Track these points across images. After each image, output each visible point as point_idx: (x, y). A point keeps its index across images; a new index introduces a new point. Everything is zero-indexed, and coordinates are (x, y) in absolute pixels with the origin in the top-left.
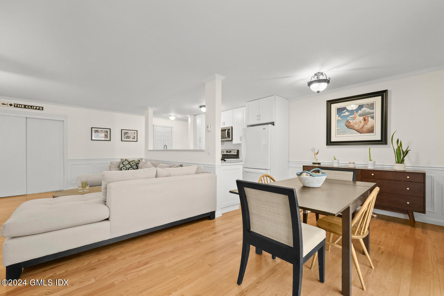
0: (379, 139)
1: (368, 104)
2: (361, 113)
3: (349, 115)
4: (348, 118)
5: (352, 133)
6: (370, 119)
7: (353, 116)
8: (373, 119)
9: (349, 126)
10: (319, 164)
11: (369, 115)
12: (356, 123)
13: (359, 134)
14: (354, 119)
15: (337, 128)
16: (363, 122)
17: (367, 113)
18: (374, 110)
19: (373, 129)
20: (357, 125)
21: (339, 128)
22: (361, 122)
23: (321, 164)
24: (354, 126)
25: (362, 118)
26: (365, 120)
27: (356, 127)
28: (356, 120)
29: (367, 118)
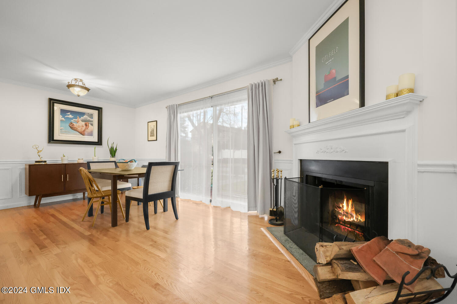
0: (97, 141)
1: (89, 114)
2: (84, 119)
3: (73, 118)
4: (72, 120)
5: (75, 134)
6: (90, 125)
7: (77, 120)
8: (93, 126)
9: (72, 128)
10: (45, 162)
11: (89, 122)
12: (79, 127)
13: (82, 136)
14: (77, 123)
15: (61, 127)
16: (85, 126)
17: (88, 120)
18: (93, 119)
19: (93, 133)
20: (80, 128)
21: (62, 128)
22: (83, 126)
23: (47, 162)
24: (77, 129)
25: (84, 123)
26: (86, 125)
27: (79, 129)
28: (79, 124)
29: (87, 124)
